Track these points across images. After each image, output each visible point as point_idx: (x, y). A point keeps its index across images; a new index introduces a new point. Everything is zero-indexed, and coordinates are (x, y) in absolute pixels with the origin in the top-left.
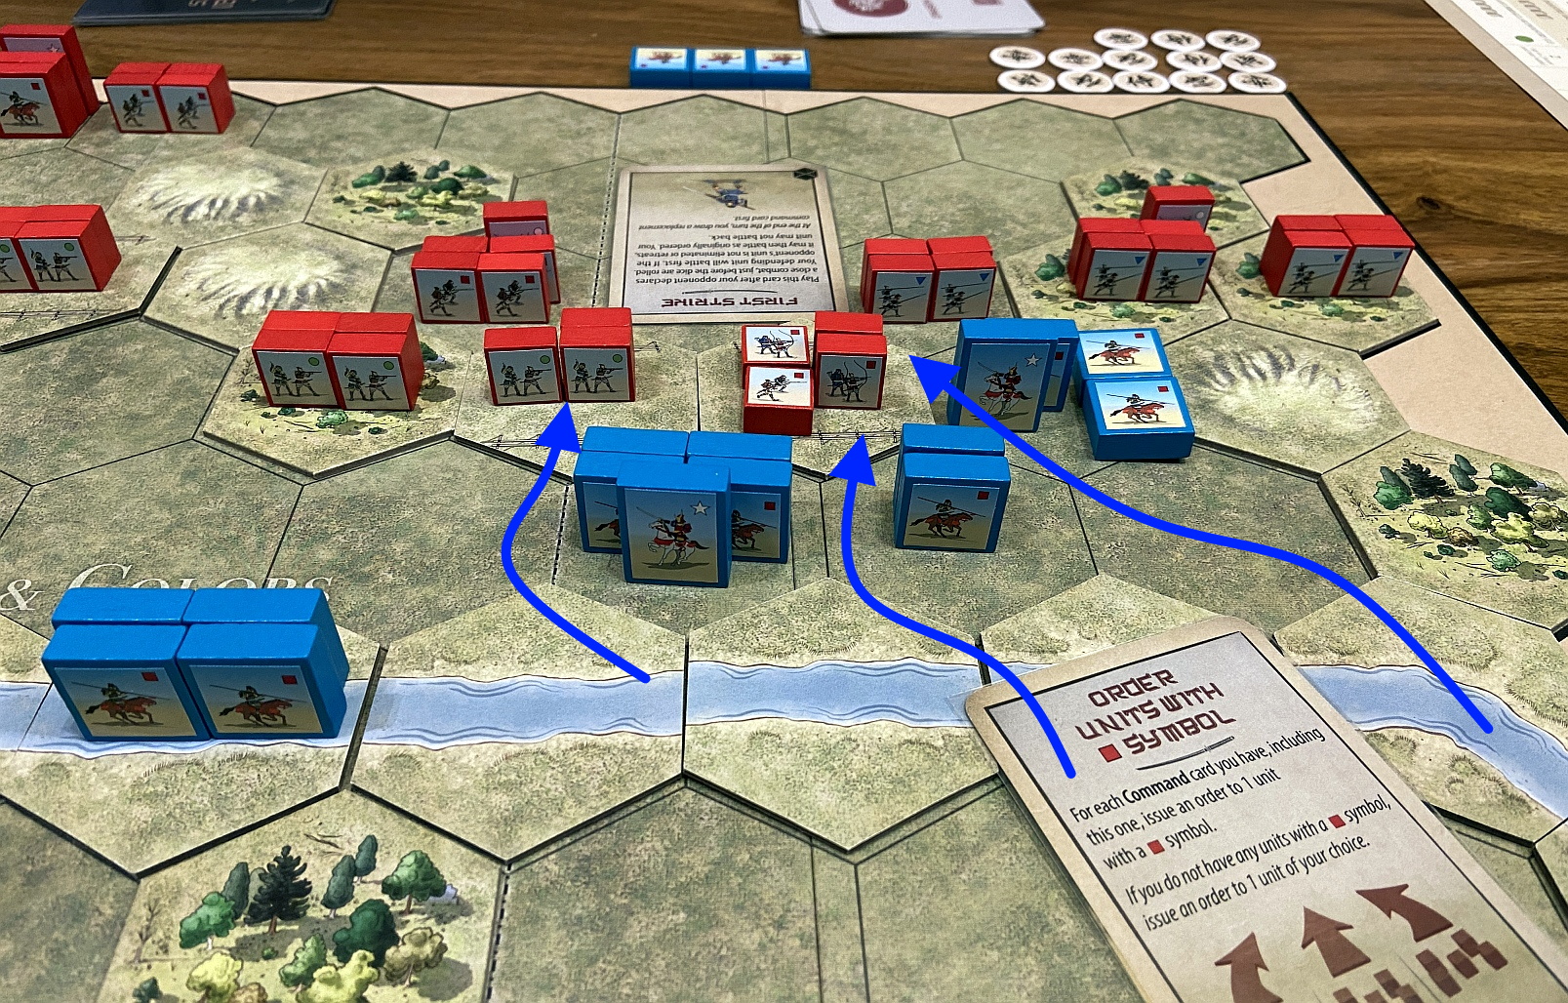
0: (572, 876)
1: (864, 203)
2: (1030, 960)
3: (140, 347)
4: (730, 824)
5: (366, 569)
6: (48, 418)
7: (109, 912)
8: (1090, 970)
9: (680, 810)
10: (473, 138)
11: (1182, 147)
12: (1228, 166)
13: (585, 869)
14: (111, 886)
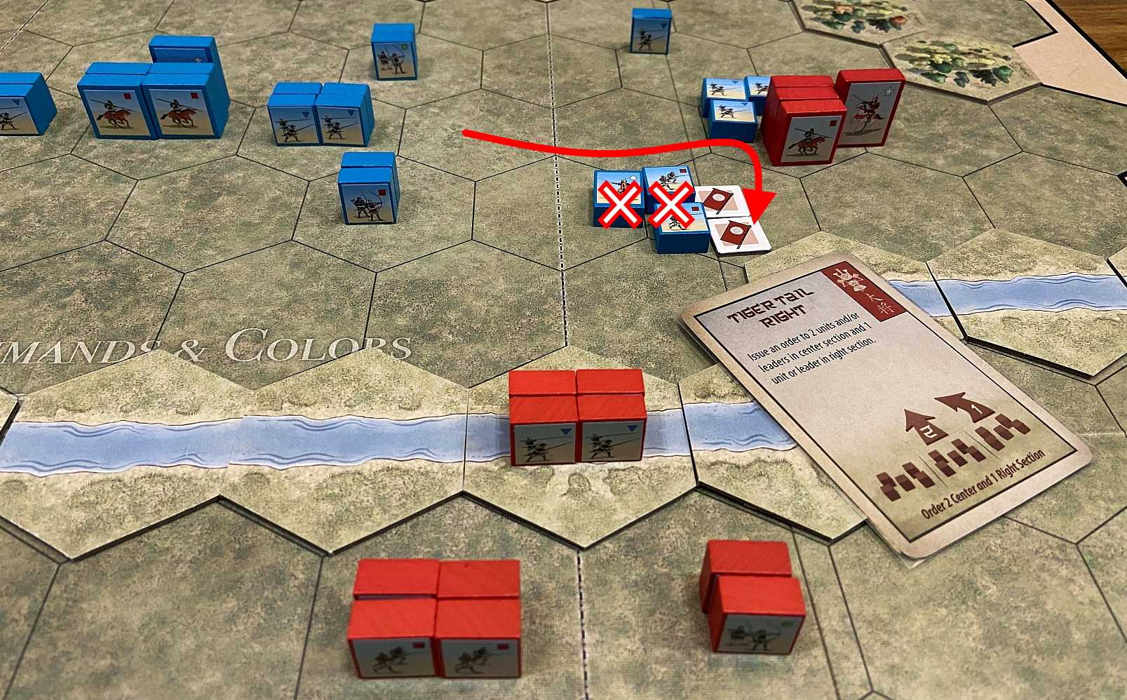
0: (624, 552)
1: (736, 64)
2: (969, 614)
3: (241, 175)
4: (730, 516)
5: (433, 331)
6: (185, 225)
7: (301, 576)
8: (1014, 621)
9: (692, 506)
10: (446, 22)
11: (962, 22)
12: (999, 35)
13: (631, 546)
14: (299, 558)
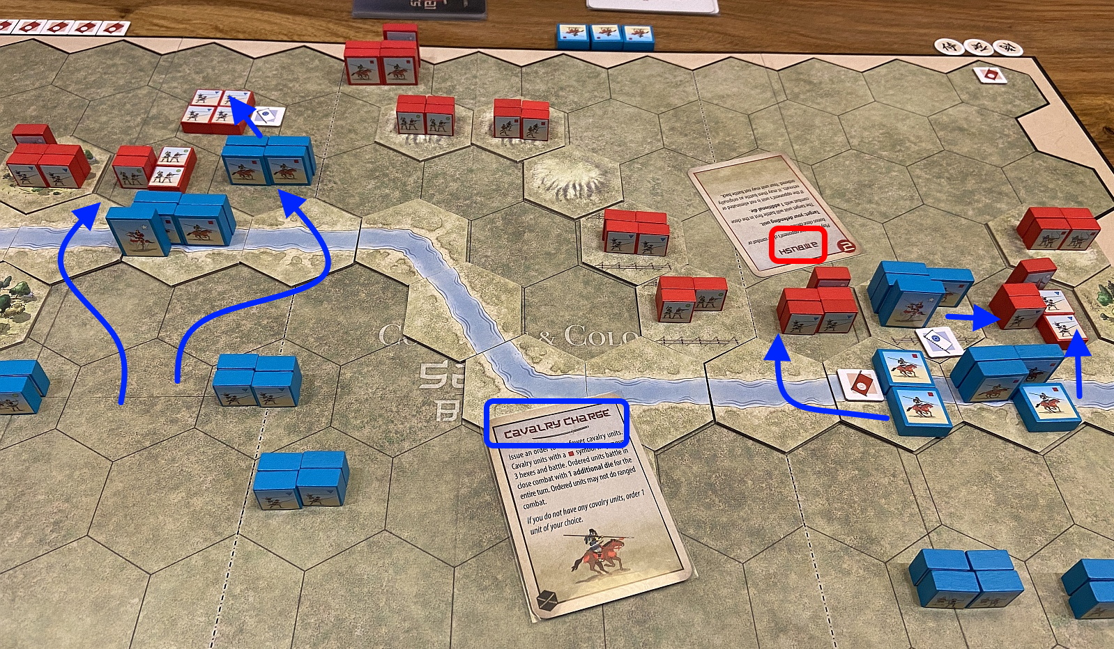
0: (809, 455)
3: (532, 216)
6: (512, 254)
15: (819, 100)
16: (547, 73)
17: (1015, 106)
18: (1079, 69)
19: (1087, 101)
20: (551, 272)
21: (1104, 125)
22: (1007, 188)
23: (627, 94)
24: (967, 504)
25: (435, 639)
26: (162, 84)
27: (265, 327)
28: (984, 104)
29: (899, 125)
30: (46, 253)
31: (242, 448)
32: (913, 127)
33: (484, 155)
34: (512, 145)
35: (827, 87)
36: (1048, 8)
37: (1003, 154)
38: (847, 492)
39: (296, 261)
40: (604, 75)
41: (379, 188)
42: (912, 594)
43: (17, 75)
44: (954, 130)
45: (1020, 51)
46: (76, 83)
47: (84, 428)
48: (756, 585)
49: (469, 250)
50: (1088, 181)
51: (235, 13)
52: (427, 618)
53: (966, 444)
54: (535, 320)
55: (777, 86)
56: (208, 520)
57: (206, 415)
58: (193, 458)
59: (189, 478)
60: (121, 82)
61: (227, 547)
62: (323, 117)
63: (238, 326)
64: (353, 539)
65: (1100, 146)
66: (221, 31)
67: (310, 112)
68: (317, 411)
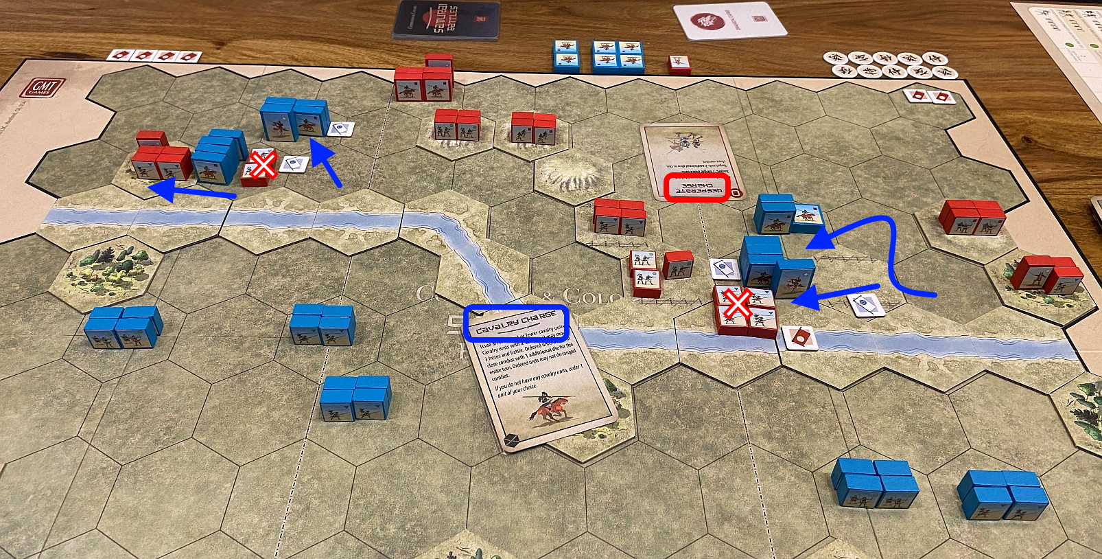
15: (780, 114)
16: (556, 92)
17: (945, 120)
18: (1004, 90)
19: (1010, 116)
20: (553, 246)
21: (1023, 135)
22: (933, 186)
23: (621, 109)
24: (882, 430)
25: (455, 518)
26: (250, 101)
27: (328, 286)
28: (919, 119)
29: (846, 135)
30: (160, 229)
31: (310, 376)
32: (857, 137)
33: (503, 156)
34: (526, 148)
35: (786, 104)
36: (982, 39)
37: (932, 158)
38: (785, 419)
39: (353, 237)
40: (603, 94)
41: (419, 181)
42: (833, 496)
43: (135, 94)
44: (891, 139)
45: (956, 75)
46: (182, 100)
47: (189, 359)
48: (708, 486)
49: (489, 229)
50: (1004, 181)
51: (308, 46)
52: (449, 504)
53: (885, 385)
54: (540, 284)
55: (745, 103)
56: (283, 428)
57: (282, 351)
58: (272, 383)
59: (270, 397)
60: (218, 99)
61: (298, 448)
62: (375, 127)
63: (308, 285)
64: (395, 444)
65: (1017, 153)
66: (296, 60)
67: (365, 123)
68: (368, 349)
